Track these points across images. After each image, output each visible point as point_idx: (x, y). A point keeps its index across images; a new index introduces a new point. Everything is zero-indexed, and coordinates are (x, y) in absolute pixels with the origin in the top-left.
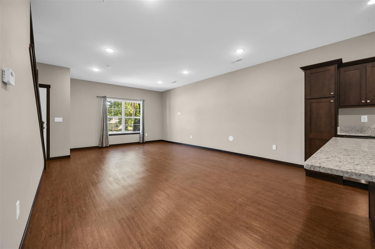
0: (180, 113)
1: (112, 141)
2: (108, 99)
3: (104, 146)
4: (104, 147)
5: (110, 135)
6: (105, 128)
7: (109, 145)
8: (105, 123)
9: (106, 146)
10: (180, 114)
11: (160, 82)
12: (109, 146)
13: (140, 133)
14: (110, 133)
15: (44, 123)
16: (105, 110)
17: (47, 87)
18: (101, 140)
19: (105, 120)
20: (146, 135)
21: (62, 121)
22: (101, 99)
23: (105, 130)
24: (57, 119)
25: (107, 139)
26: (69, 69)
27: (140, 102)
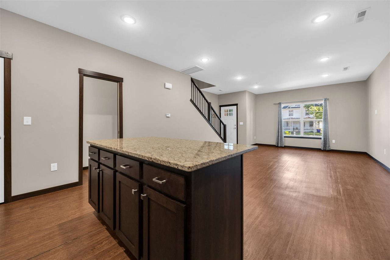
0: (377, 110)
1: (288, 142)
3: (279, 145)
4: (279, 147)
5: (285, 137)
6: (280, 131)
7: (285, 146)
8: (280, 126)
11: (325, 76)
12: (283, 146)
13: (321, 139)
14: (284, 135)
15: (235, 125)
16: (280, 115)
17: (237, 105)
18: (277, 140)
19: (280, 123)
20: (334, 141)
21: (243, 124)
22: (277, 106)
23: (280, 132)
24: (241, 123)
25: (282, 140)
26: (246, 91)
27: (322, 102)
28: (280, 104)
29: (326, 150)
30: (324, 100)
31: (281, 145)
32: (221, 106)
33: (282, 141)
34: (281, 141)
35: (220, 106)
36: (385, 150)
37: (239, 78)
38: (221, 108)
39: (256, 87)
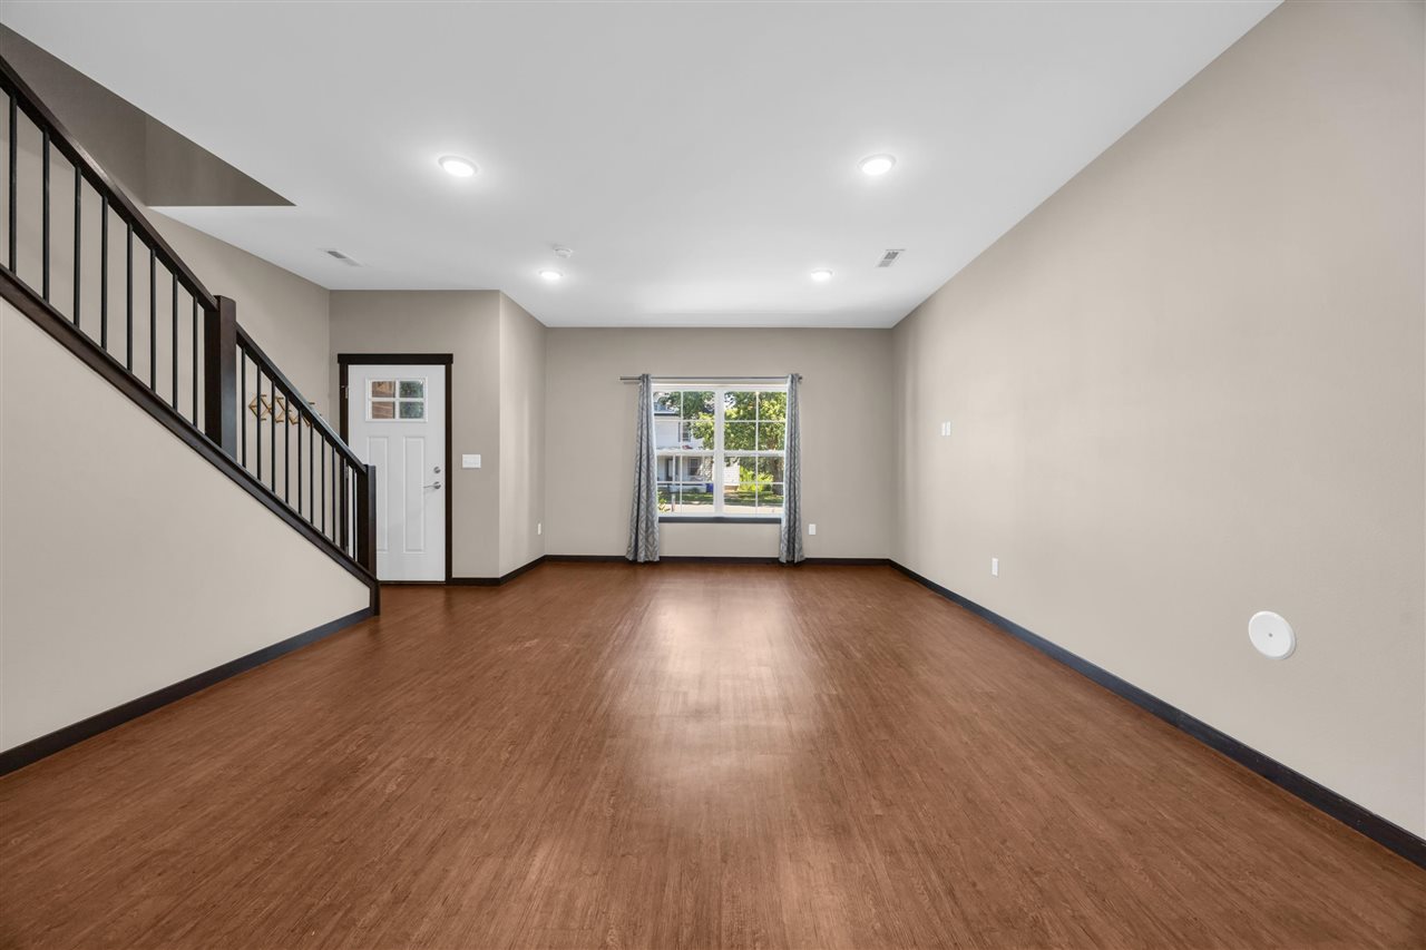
0: (949, 424)
1: (672, 542)
2: (655, 386)
3: (642, 557)
4: (640, 563)
5: (662, 520)
6: (644, 494)
7: (660, 557)
8: (643, 475)
9: (651, 559)
10: (948, 434)
11: (821, 276)
12: (657, 559)
13: (778, 521)
14: (659, 514)
15: (438, 472)
16: (645, 426)
17: (446, 360)
18: (634, 537)
19: (645, 463)
20: (812, 529)
21: (479, 466)
22: (636, 388)
23: (643, 500)
24: (469, 461)
25: (653, 532)
26: (498, 291)
27: (783, 388)
28: (645, 379)
29: (792, 565)
30: (789, 380)
31: (646, 555)
32: (346, 360)
33: (650, 539)
34: (647, 539)
35: (340, 356)
36: (995, 560)
37: (458, 169)
38: (353, 370)
39: (551, 276)
